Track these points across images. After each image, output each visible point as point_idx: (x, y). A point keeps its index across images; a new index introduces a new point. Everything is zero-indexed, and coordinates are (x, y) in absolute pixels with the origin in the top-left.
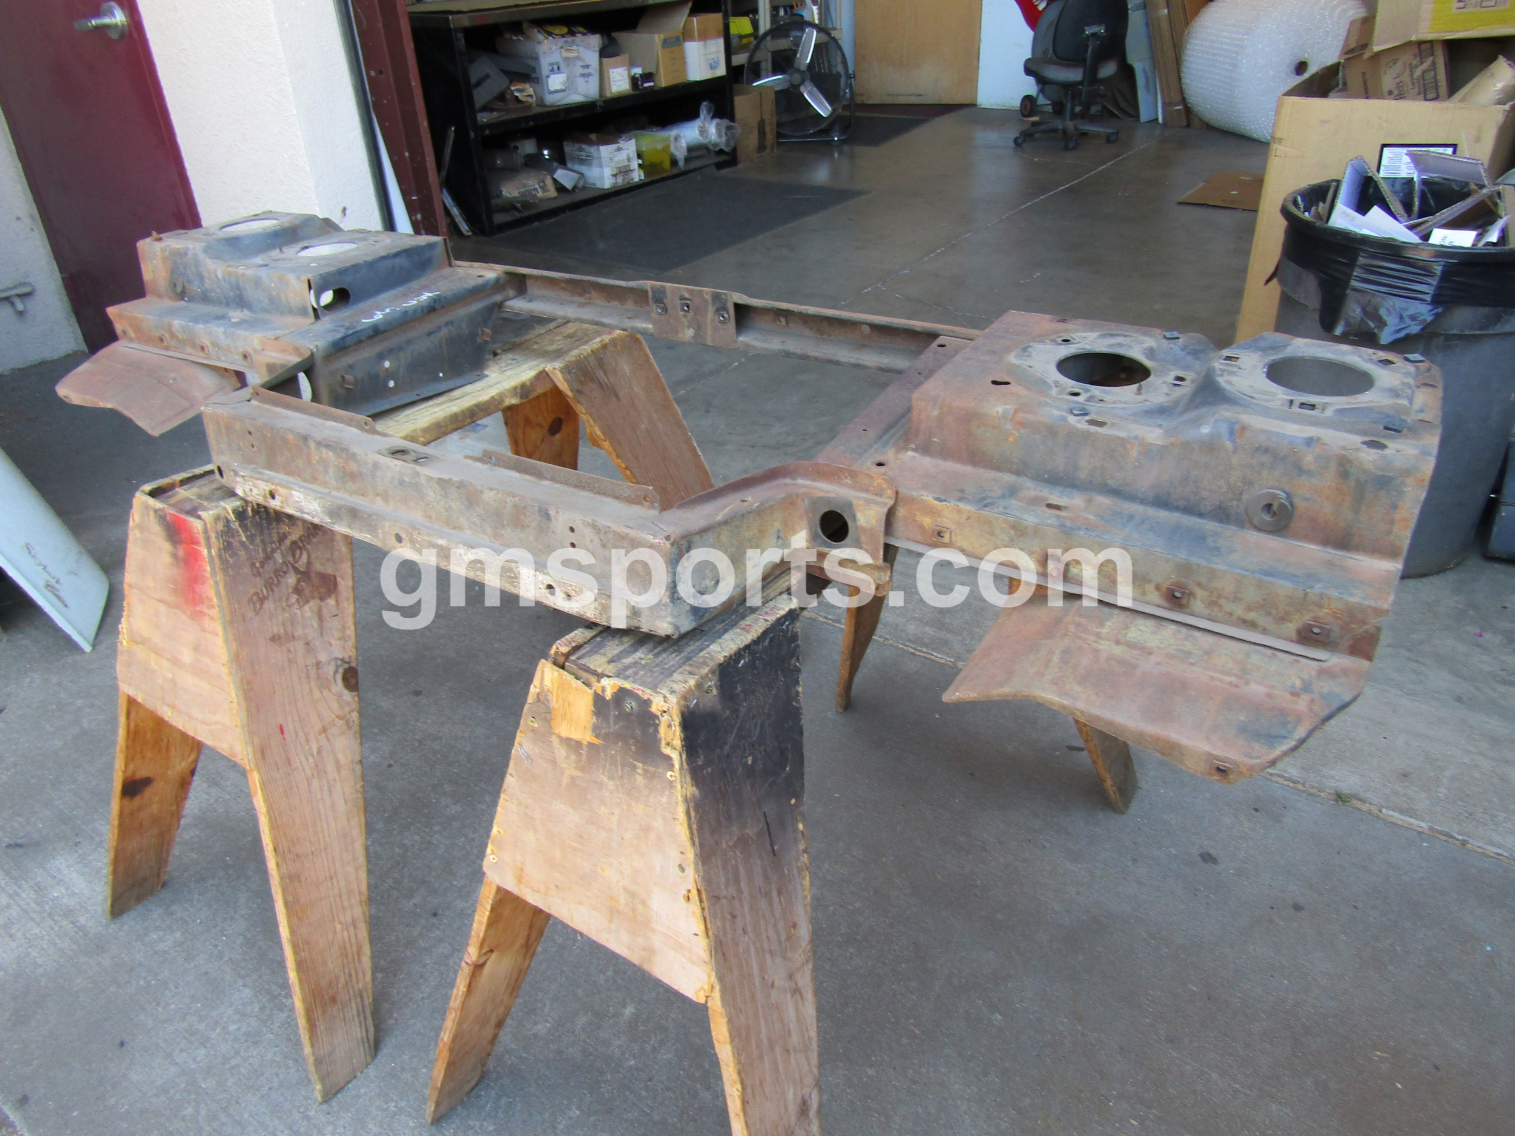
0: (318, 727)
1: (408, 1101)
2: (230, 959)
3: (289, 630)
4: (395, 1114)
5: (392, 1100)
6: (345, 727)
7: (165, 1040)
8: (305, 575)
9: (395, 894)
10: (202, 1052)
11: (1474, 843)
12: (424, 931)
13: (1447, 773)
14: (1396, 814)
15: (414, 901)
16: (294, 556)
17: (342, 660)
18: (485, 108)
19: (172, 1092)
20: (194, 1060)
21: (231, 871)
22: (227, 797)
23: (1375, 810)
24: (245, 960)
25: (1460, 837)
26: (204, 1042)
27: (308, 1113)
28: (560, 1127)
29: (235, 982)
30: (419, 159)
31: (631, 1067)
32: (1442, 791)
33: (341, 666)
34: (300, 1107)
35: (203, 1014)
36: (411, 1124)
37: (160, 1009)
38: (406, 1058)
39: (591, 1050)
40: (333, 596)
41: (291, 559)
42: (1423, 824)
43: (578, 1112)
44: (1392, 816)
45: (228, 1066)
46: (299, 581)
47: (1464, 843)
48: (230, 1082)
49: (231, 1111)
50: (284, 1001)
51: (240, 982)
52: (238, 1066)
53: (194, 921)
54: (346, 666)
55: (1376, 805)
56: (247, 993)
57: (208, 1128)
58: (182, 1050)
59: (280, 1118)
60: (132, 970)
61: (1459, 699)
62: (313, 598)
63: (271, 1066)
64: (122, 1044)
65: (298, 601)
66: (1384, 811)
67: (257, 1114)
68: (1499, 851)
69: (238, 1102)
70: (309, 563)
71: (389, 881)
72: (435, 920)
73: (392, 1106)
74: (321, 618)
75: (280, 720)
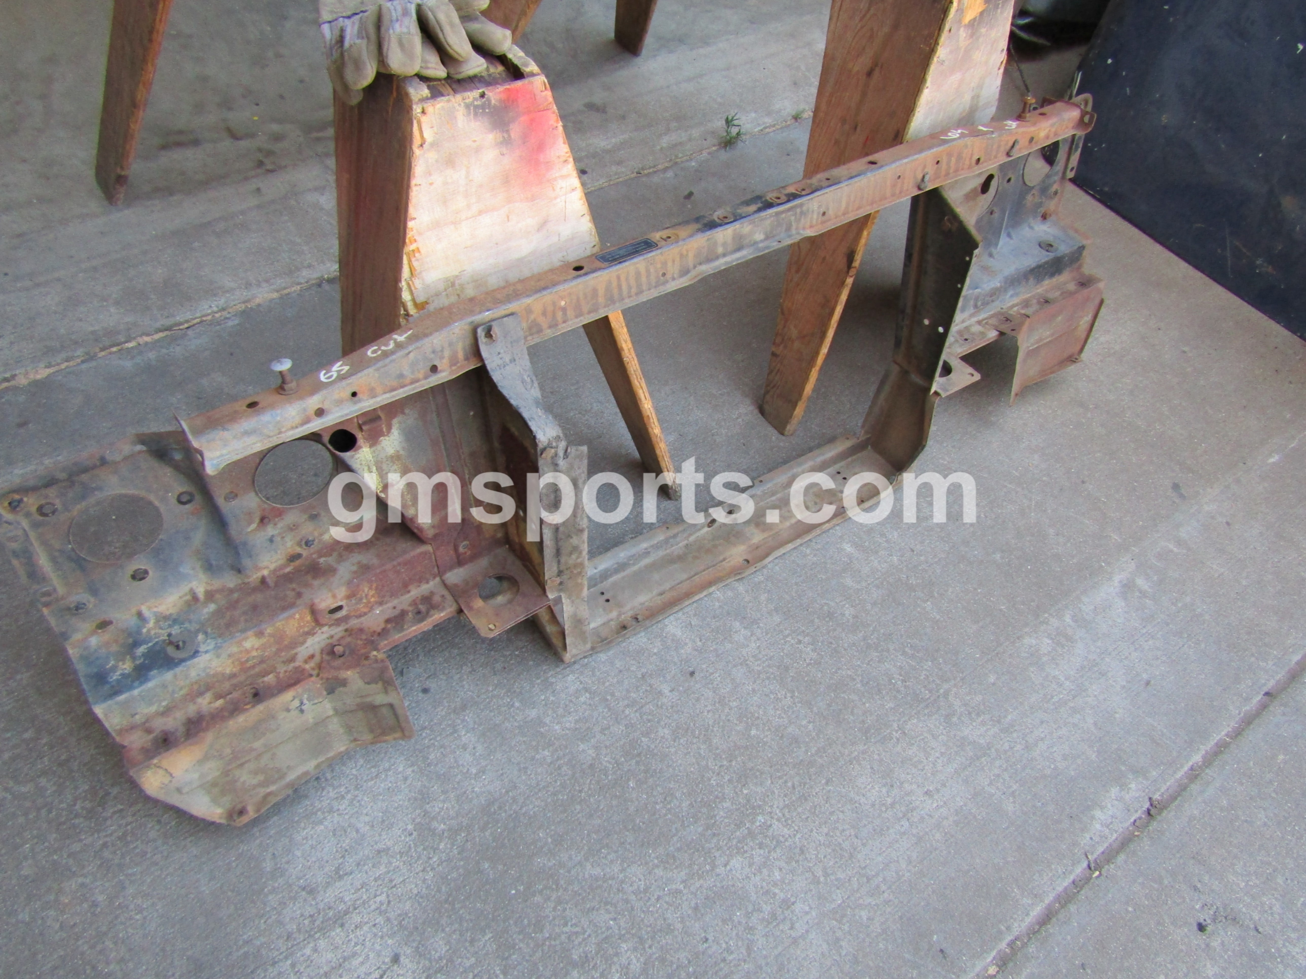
2: (683, 882)
10: (799, 907)
12: (710, 686)
15: (666, 691)
19: (839, 934)
20: (807, 913)
24: (690, 866)
26: (787, 904)
29: (718, 875)
35: (750, 909)
36: (915, 721)
45: (822, 879)
48: (841, 875)
51: (721, 870)
52: (825, 869)
53: (609, 928)
56: (736, 862)
57: (886, 895)
58: (792, 928)
59: (888, 828)
63: (832, 836)
71: (627, 712)
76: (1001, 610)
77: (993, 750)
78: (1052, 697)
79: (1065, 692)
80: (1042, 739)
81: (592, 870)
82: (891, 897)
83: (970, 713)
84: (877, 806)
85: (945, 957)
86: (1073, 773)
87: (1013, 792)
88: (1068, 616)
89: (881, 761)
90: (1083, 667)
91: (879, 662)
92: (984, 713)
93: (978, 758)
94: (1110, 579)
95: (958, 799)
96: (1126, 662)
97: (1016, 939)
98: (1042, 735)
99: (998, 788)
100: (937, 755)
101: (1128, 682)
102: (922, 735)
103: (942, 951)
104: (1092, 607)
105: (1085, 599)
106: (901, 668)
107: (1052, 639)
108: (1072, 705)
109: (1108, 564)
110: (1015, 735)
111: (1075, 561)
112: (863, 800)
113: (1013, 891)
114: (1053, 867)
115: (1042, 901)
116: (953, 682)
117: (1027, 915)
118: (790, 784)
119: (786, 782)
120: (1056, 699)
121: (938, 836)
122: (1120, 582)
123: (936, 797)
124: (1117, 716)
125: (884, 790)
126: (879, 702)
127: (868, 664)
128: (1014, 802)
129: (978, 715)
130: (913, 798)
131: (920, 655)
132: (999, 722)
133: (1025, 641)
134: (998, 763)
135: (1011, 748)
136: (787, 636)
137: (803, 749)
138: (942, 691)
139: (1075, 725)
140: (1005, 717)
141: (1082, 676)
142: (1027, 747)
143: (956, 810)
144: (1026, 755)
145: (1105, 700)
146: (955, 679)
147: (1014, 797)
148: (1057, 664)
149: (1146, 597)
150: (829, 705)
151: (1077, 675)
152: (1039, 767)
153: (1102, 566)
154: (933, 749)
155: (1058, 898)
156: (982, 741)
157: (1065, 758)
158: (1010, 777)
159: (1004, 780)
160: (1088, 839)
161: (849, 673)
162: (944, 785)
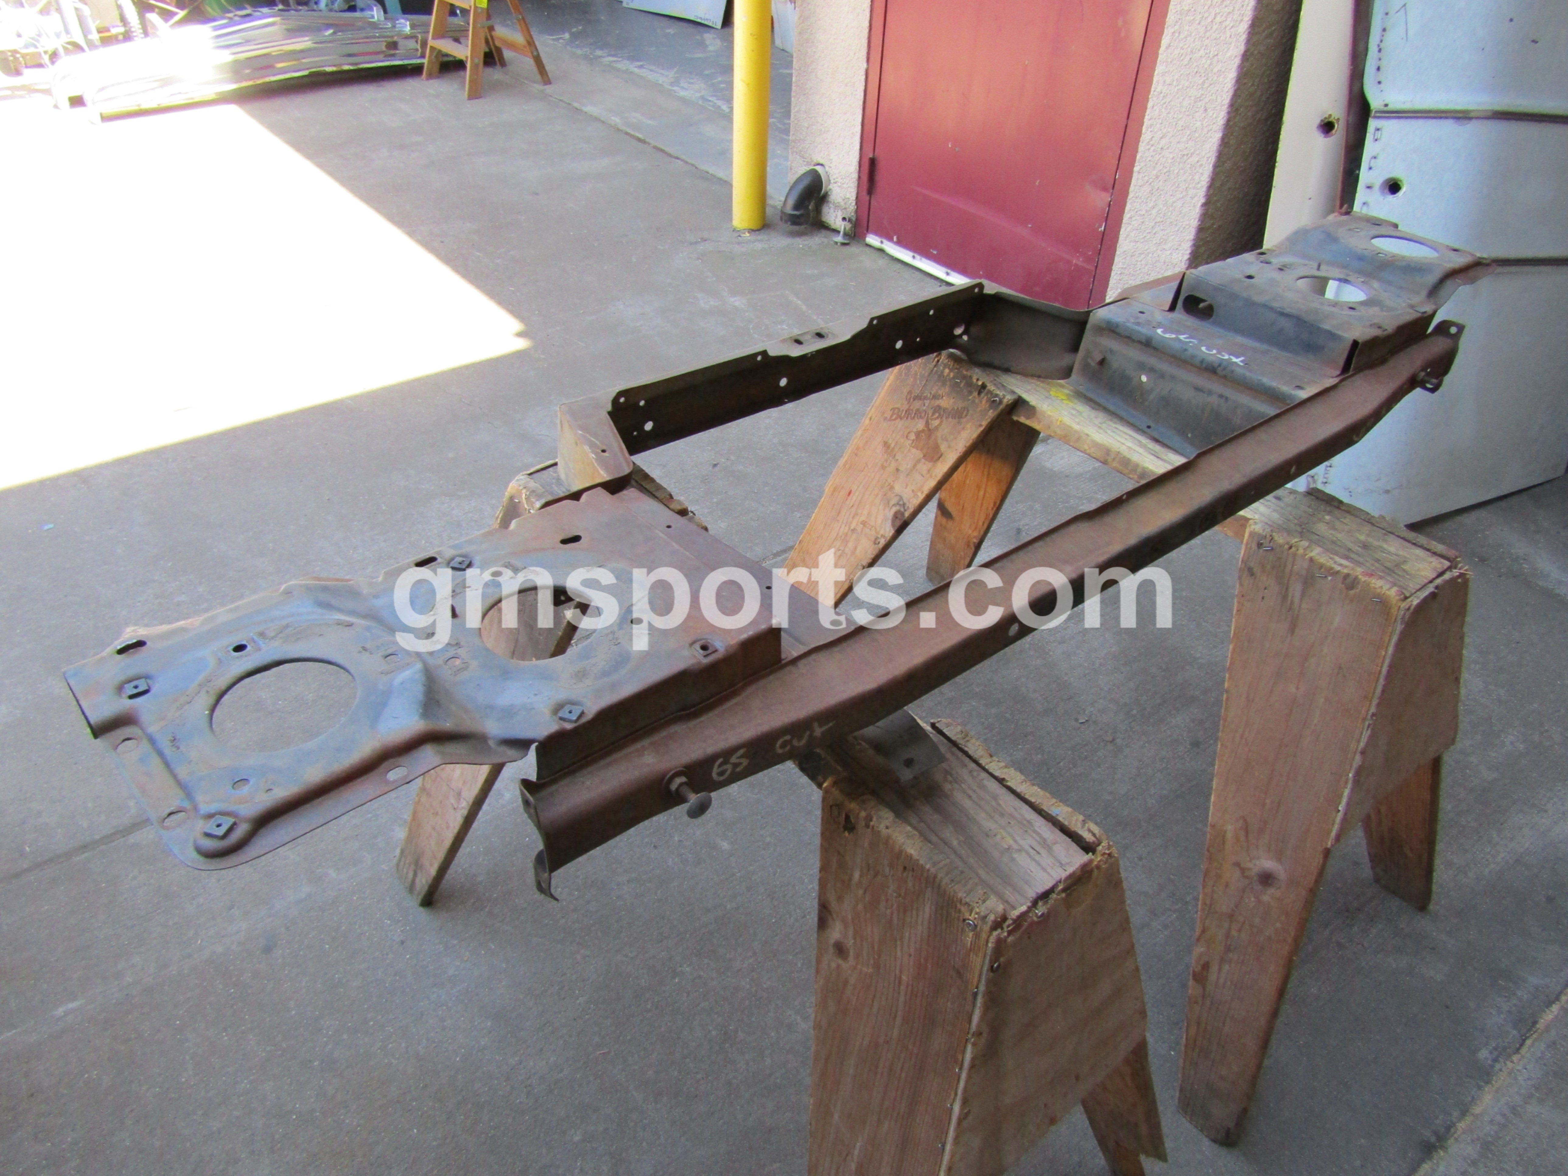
0: (863, 518)
3: (896, 450)
6: (873, 539)
8: (929, 431)
16: (933, 414)
17: (904, 505)
33: (900, 505)
40: (931, 464)
41: (930, 415)
46: (923, 431)
54: (902, 510)
62: (921, 450)
65: (913, 440)
70: (937, 428)
74: (915, 466)
75: (854, 488)
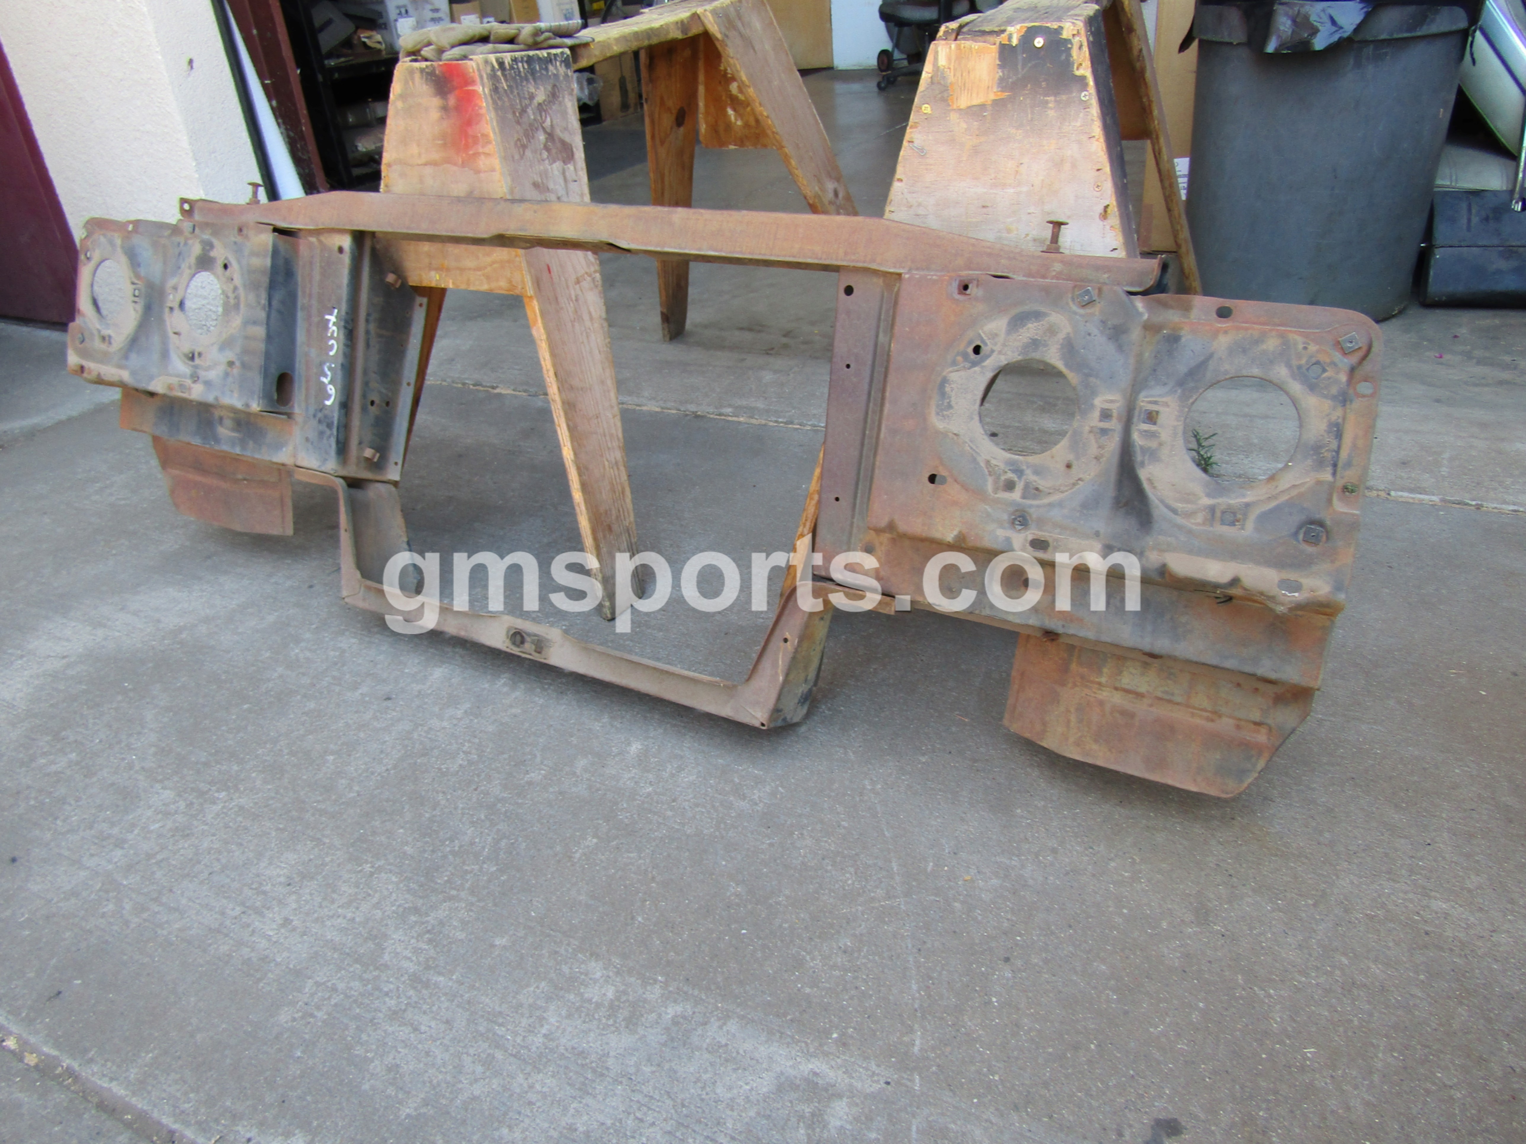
1: (386, 860)
2: (143, 768)
4: (372, 874)
5: (366, 862)
7: (69, 849)
9: (337, 689)
10: (118, 853)
11: (1489, 505)
12: (378, 714)
13: (1446, 455)
14: (1405, 494)
15: (360, 691)
18: (330, 55)
19: (85, 893)
20: (110, 861)
21: (131, 694)
22: (117, 634)
23: (1383, 494)
24: (160, 766)
25: (1474, 503)
26: (120, 843)
27: (264, 888)
28: (577, 855)
29: (152, 787)
30: (269, 34)
31: (649, 794)
32: (1444, 471)
34: (252, 884)
35: (114, 819)
36: (394, 879)
37: (59, 822)
38: (377, 823)
39: (598, 785)
42: (1434, 498)
43: (595, 840)
44: (1401, 497)
45: (153, 861)
47: (1478, 507)
48: (159, 875)
49: (164, 900)
50: (216, 795)
51: (158, 786)
52: (166, 859)
53: (92, 741)
55: (1384, 490)
56: (168, 794)
57: (136, 920)
58: (92, 855)
60: (18, 793)
61: (1438, 401)
63: (209, 854)
64: (14, 860)
66: (1393, 493)
67: (198, 898)
68: (1516, 508)
69: (171, 891)
72: (389, 703)
73: (367, 868)
76: (633, 918)
77: (376, 973)
78: (501, 1025)
79: (519, 1040)
80: (415, 1029)
81: (149, 715)
82: (133, 926)
83: (428, 932)
84: (257, 879)
85: (49, 999)
86: (366, 1087)
87: (312, 1015)
88: (679, 1009)
89: (324, 864)
90: (582, 1054)
91: (472, 823)
92: (435, 947)
93: (356, 961)
94: (809, 1056)
95: (285, 954)
96: (630, 1122)
97: (76, 1078)
98: (423, 1028)
99: (312, 995)
100: (349, 915)
101: (587, 1134)
102: (376, 891)
103: (59, 993)
104: (724, 1041)
105: (733, 1026)
106: (472, 844)
107: (618, 999)
108: (499, 1055)
109: (843, 1042)
110: (411, 993)
111: (808, 990)
112: (262, 865)
113: (147, 1053)
114: (192, 1095)
115: (134, 1094)
116: (474, 899)
117: (112, 1079)
118: (271, 802)
119: (273, 798)
120: (500, 1031)
121: (225, 948)
122: (816, 1074)
123: (283, 931)
124: (505, 1131)
125: (282, 879)
126: (410, 839)
127: (463, 814)
128: (294, 1019)
129: (430, 941)
130: (276, 909)
131: (502, 855)
132: (428, 968)
133: (593, 964)
134: (356, 984)
135: (387, 994)
136: (469, 741)
137: (320, 798)
138: (454, 892)
139: (459, 1069)
140: (440, 974)
141: (562, 1056)
142: (395, 1013)
143: (267, 957)
144: (380, 1015)
145: (530, 1103)
146: (479, 901)
147: (302, 1018)
148: (569, 1016)
149: (810, 1127)
150: (388, 800)
151: (562, 1049)
152: (364, 1037)
153: (827, 1033)
154: (357, 908)
155: (142, 1116)
156: (386, 957)
157: (393, 1068)
158: (336, 1005)
159: (329, 998)
160: (248, 1135)
161: (443, 802)
162: (304, 934)
